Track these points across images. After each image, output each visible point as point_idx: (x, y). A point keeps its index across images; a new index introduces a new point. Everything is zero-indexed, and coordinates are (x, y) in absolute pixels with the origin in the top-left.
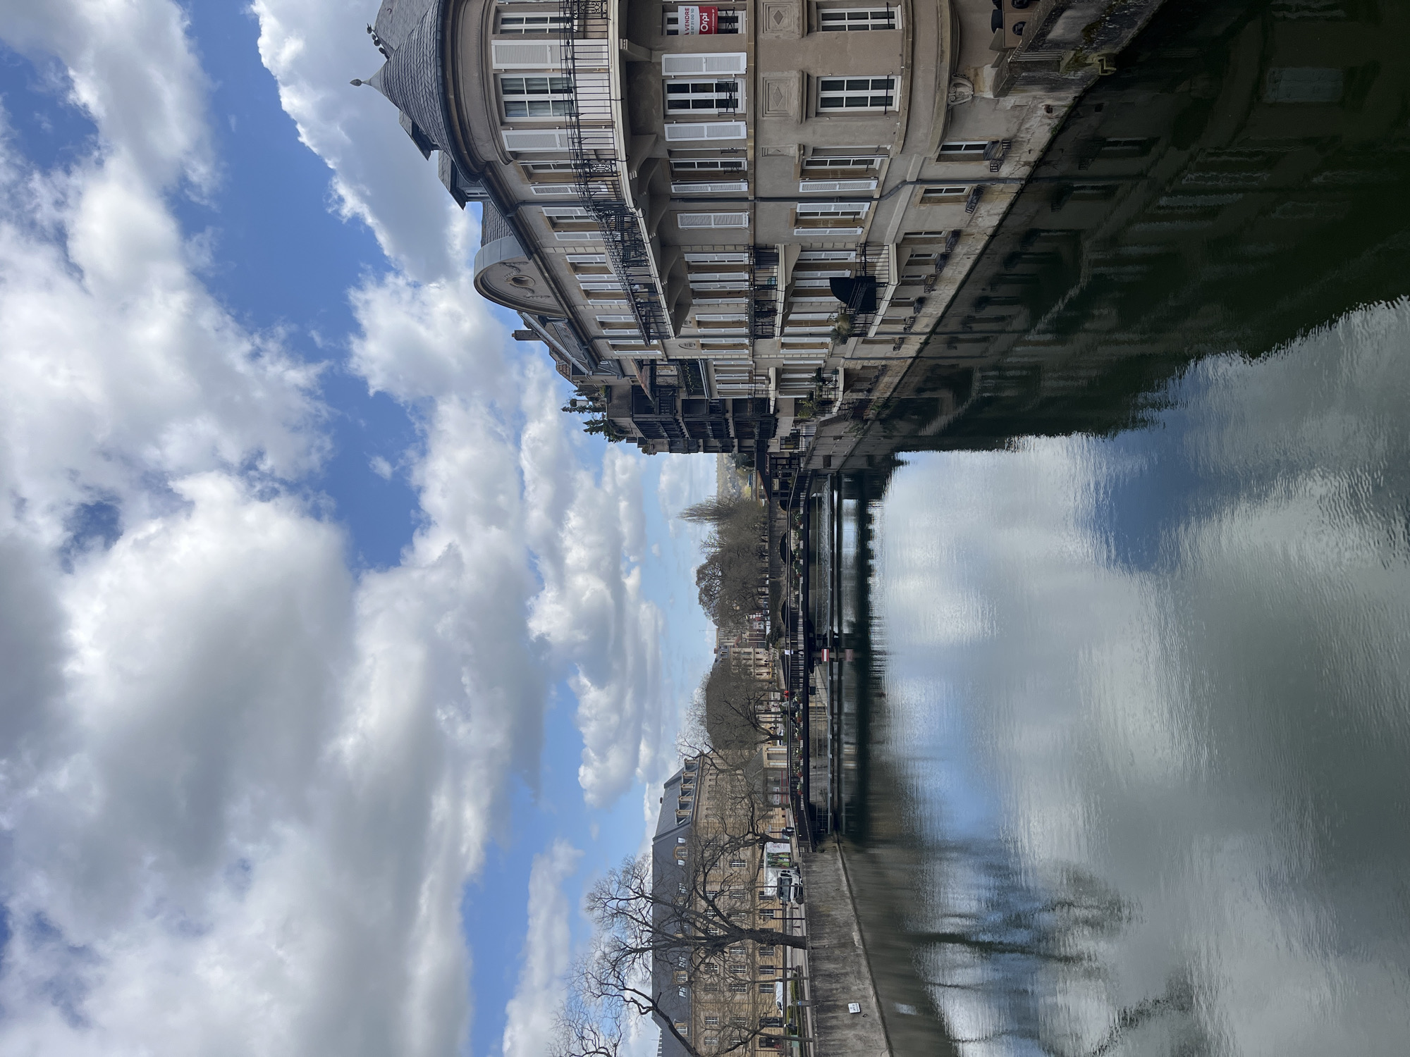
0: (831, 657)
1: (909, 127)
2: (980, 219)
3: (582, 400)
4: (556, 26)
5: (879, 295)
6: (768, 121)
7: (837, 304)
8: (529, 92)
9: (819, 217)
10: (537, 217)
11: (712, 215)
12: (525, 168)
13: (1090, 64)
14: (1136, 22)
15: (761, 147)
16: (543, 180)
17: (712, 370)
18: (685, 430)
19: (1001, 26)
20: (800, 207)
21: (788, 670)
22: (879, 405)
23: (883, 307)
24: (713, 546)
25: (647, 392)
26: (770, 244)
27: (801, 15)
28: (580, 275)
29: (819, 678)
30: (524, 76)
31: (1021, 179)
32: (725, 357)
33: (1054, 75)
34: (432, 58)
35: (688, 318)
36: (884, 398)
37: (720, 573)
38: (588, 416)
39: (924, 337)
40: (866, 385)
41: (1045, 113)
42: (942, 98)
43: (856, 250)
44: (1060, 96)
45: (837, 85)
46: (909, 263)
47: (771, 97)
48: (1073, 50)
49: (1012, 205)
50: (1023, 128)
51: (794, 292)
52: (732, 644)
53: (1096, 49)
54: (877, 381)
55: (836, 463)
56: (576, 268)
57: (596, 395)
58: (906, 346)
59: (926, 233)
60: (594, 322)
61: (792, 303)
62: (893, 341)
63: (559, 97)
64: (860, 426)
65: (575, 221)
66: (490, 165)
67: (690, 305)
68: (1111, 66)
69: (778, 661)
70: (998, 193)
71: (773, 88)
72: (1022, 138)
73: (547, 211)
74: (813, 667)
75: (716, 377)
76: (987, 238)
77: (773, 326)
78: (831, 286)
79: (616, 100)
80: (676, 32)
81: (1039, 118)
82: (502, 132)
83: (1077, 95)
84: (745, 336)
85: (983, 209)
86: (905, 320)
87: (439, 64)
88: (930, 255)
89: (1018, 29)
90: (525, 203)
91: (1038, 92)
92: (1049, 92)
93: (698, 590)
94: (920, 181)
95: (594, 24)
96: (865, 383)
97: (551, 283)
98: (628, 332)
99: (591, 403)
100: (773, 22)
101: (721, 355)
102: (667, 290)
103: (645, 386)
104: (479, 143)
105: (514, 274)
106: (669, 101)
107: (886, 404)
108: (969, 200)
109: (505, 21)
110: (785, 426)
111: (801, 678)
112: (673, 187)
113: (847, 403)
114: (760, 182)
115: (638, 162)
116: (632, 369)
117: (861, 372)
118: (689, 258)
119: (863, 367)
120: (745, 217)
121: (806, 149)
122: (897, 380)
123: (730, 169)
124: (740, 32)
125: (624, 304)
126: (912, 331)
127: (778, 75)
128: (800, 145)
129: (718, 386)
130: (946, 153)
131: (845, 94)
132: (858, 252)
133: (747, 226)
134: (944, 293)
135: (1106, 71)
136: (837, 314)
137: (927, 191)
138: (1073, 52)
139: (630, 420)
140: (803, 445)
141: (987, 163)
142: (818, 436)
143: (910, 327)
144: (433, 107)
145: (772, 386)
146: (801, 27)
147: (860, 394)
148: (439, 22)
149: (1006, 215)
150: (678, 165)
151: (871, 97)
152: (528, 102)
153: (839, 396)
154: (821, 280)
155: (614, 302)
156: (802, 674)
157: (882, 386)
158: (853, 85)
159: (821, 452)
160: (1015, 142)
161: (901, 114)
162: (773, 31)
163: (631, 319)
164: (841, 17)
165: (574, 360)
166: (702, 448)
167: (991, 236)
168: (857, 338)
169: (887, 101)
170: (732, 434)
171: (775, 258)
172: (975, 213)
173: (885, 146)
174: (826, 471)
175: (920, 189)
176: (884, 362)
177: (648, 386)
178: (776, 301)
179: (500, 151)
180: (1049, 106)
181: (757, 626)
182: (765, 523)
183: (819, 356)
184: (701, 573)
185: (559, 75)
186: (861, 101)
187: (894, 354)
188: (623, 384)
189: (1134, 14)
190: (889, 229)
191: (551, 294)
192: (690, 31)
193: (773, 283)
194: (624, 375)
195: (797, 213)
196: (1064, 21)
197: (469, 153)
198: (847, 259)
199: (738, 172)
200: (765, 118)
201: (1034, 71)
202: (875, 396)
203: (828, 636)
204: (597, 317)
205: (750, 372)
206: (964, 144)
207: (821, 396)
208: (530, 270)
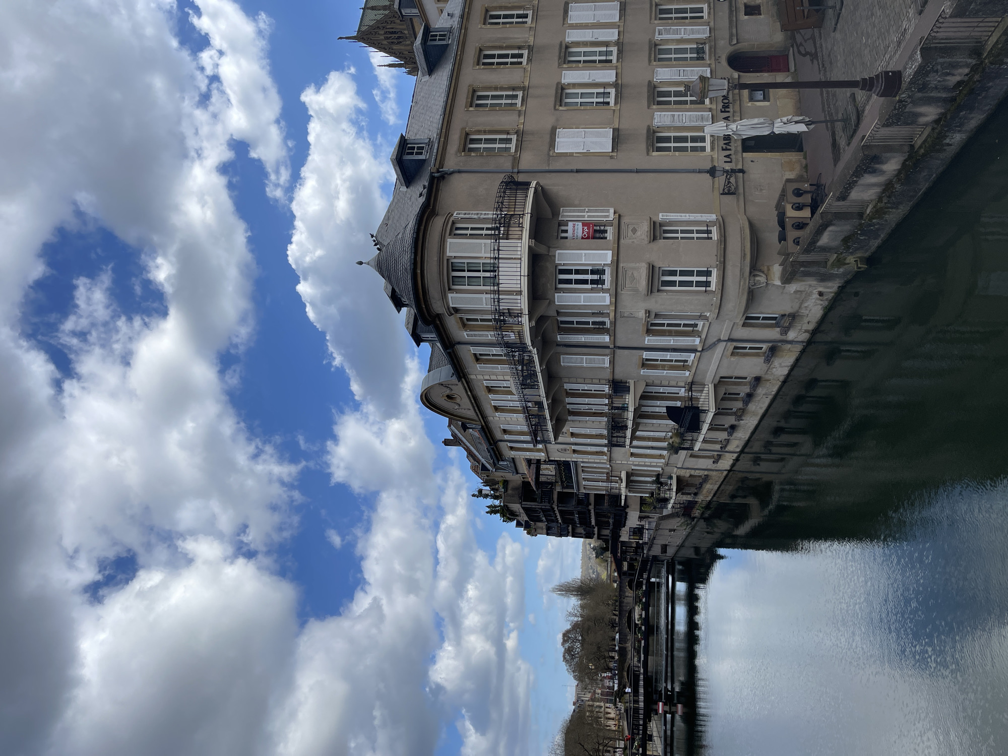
0: (665, 709)
1: (722, 301)
2: (774, 370)
3: (487, 489)
4: (489, 232)
5: (702, 419)
6: (625, 294)
7: (671, 426)
8: (468, 271)
9: (659, 363)
10: (466, 353)
11: (585, 357)
12: (461, 319)
13: (848, 264)
14: (880, 235)
15: (620, 311)
16: (473, 328)
17: (580, 470)
18: (559, 517)
19: (785, 240)
20: (646, 355)
21: (630, 720)
22: (703, 506)
23: (705, 427)
24: (576, 616)
25: (533, 484)
26: (624, 380)
27: (649, 229)
28: (492, 395)
29: (655, 728)
30: (466, 261)
31: (802, 342)
32: (590, 461)
33: (823, 270)
34: (409, 248)
35: (564, 430)
36: (706, 501)
37: (580, 637)
38: (490, 501)
39: (736, 455)
40: (693, 490)
41: (818, 296)
42: (745, 283)
43: (685, 387)
44: (828, 285)
45: (673, 273)
46: (723, 399)
47: (627, 279)
48: (836, 253)
49: (797, 360)
50: (803, 306)
51: (640, 415)
52: (587, 699)
53: (852, 253)
54: (701, 486)
55: (671, 551)
56: (490, 390)
57: (497, 486)
58: (722, 461)
59: (736, 378)
60: (499, 430)
61: (639, 423)
62: (713, 457)
63: (488, 274)
64: (689, 522)
65: (491, 357)
66: (439, 316)
67: (566, 420)
68: (863, 265)
69: (623, 714)
70: (786, 351)
71: (629, 273)
72: (803, 313)
73: (473, 350)
74: (651, 717)
75: (583, 475)
76: (780, 383)
77: (625, 437)
78: (667, 412)
79: (524, 276)
80: (566, 238)
81: (814, 300)
82: (449, 294)
83: (840, 285)
84: (605, 446)
85: (776, 362)
86: (721, 441)
87: (413, 251)
88: (739, 394)
89: (797, 242)
90: (459, 343)
91: (812, 282)
92: (820, 282)
93: (563, 650)
94: (730, 340)
95: (514, 230)
96: (692, 488)
97: (472, 399)
98: (522, 438)
99: (492, 492)
100: (630, 233)
101: (587, 459)
102: (550, 408)
103: (531, 480)
104: (433, 301)
105: (448, 392)
106: (559, 279)
107: (708, 506)
108: (766, 355)
109: (457, 229)
110: (633, 519)
111: (641, 725)
112: (558, 336)
113: (679, 503)
114: (619, 335)
115: (537, 316)
116: (523, 467)
117: (689, 479)
118: (567, 386)
119: (691, 476)
120: (607, 359)
121: (651, 313)
122: (716, 487)
123: (598, 326)
124: (608, 238)
125: (521, 417)
126: (726, 449)
127: (632, 265)
128: (646, 310)
129: (584, 483)
130: (749, 321)
131: (678, 278)
132: (687, 389)
133: (608, 365)
134: (750, 422)
135: (860, 268)
136: (671, 433)
137: (736, 348)
138: (836, 255)
139: (518, 506)
140: (646, 537)
141: (778, 329)
142: (657, 528)
143: (726, 446)
144: (406, 278)
145: (624, 484)
146: (649, 237)
147: (689, 496)
148: (416, 227)
149: (793, 368)
150: (563, 322)
151: (696, 281)
152: (468, 277)
153: (673, 497)
154: (660, 407)
155: (514, 416)
156: (641, 722)
157: (705, 491)
158: (683, 273)
159: (660, 542)
160: (797, 316)
161: (716, 293)
162: (630, 239)
163: (525, 428)
164: (676, 232)
165: (483, 460)
166: (570, 534)
167: (783, 382)
168: (686, 451)
169: (707, 284)
170: (593, 523)
171: (627, 389)
172: (771, 365)
173: (706, 314)
174: (664, 558)
175: (731, 346)
176: (706, 473)
177: (534, 480)
178: (627, 419)
179: (446, 307)
180: (821, 292)
181: (607, 683)
182: (616, 601)
183: (658, 464)
184: (566, 635)
185: (488, 261)
186: (689, 283)
187: (714, 467)
188: (516, 480)
189: (878, 229)
190: (709, 373)
191: (471, 408)
192: (575, 237)
193: (626, 406)
194: (517, 473)
195: (643, 359)
196: (828, 233)
197: (426, 307)
198: (678, 393)
199: (603, 328)
200: (623, 292)
201: (809, 267)
202: (700, 498)
203: (663, 692)
204: (501, 425)
205: (607, 473)
206: (762, 316)
207: (659, 494)
208: (459, 390)
